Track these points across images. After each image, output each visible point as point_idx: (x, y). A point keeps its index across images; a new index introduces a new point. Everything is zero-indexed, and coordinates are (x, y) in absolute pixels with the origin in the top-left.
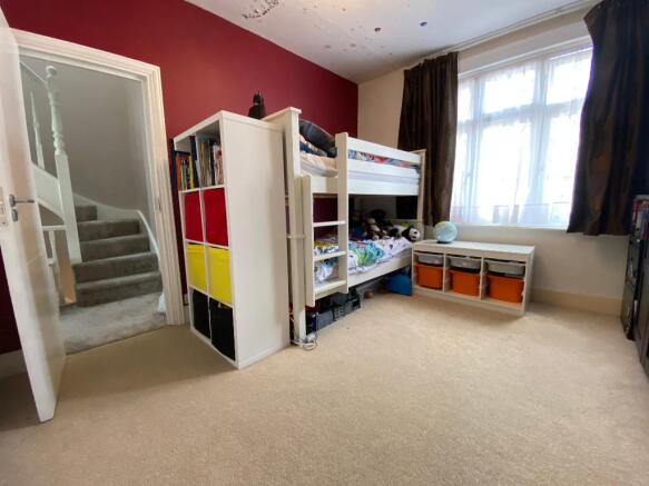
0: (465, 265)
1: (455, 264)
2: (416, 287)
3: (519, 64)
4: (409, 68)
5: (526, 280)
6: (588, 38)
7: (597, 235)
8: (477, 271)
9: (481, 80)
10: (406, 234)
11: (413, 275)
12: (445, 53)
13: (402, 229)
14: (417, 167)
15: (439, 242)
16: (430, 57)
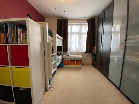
0: (73, 60)
1: (71, 59)
2: (64, 65)
3: (78, 25)
4: (59, 19)
5: (82, 61)
6: (87, 23)
7: (89, 53)
8: (75, 60)
9: (72, 26)
10: (61, 54)
11: (63, 63)
12: (66, 18)
13: (60, 53)
14: (62, 40)
15: (67, 55)
16: (63, 18)
